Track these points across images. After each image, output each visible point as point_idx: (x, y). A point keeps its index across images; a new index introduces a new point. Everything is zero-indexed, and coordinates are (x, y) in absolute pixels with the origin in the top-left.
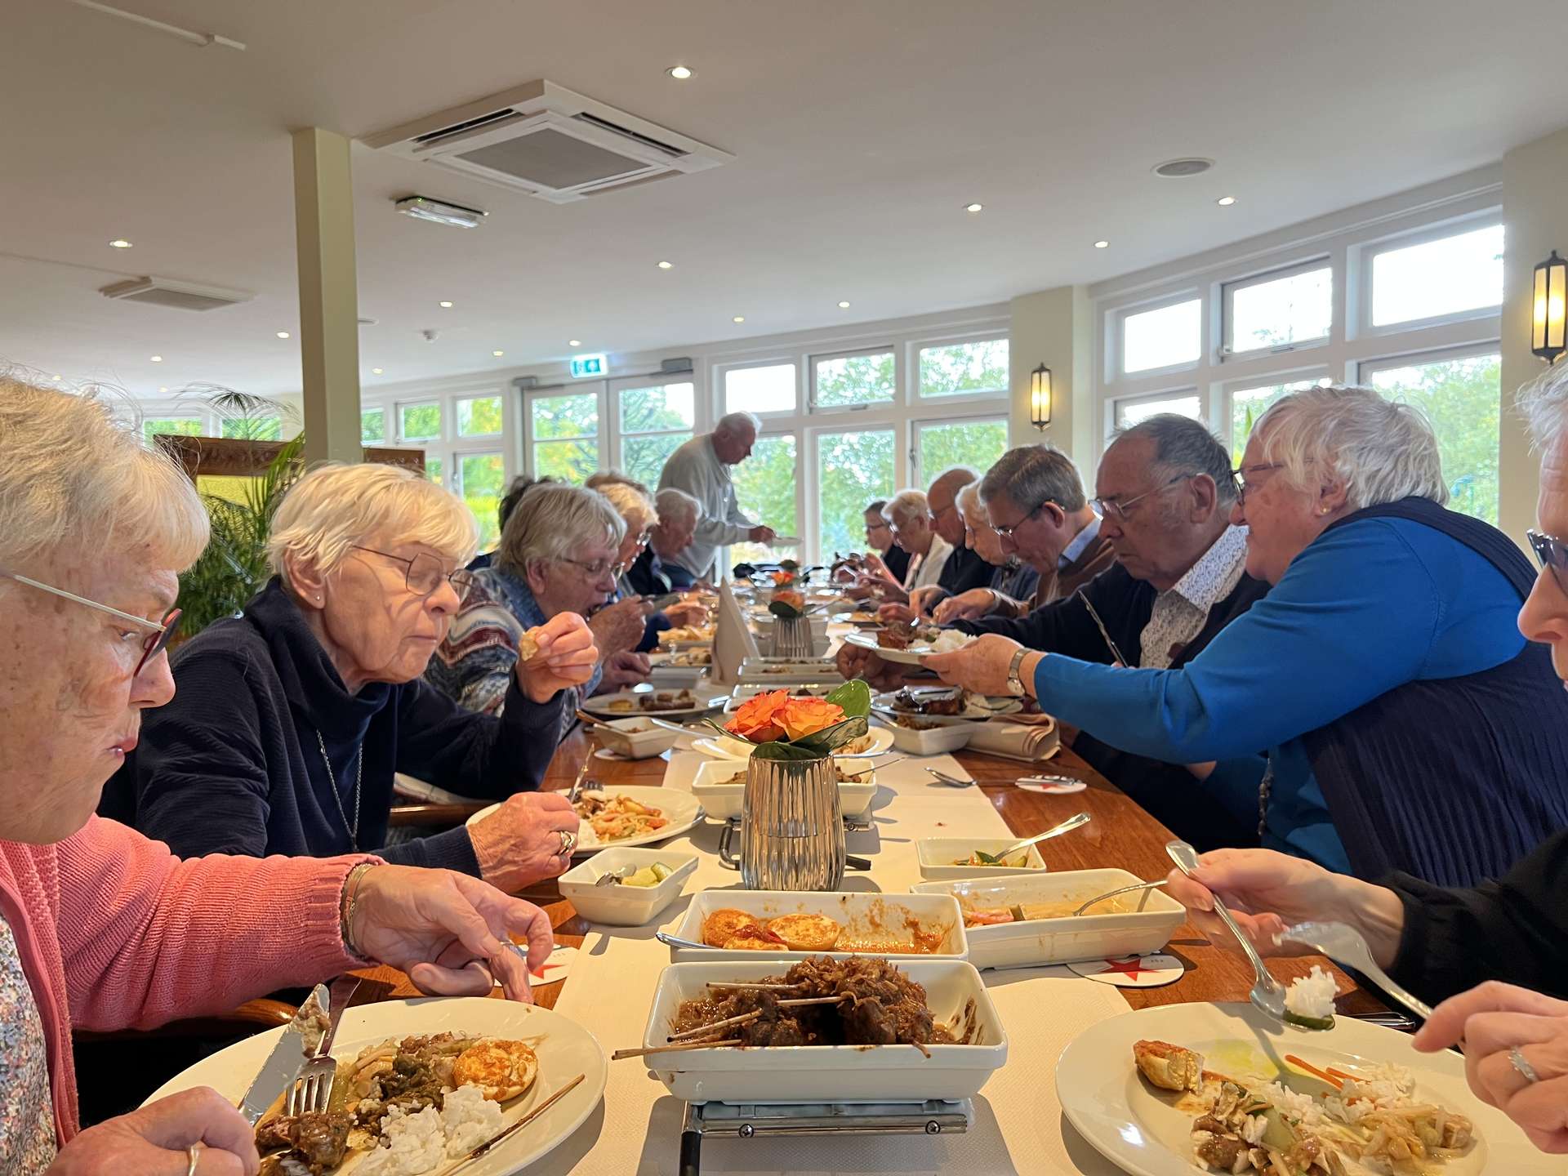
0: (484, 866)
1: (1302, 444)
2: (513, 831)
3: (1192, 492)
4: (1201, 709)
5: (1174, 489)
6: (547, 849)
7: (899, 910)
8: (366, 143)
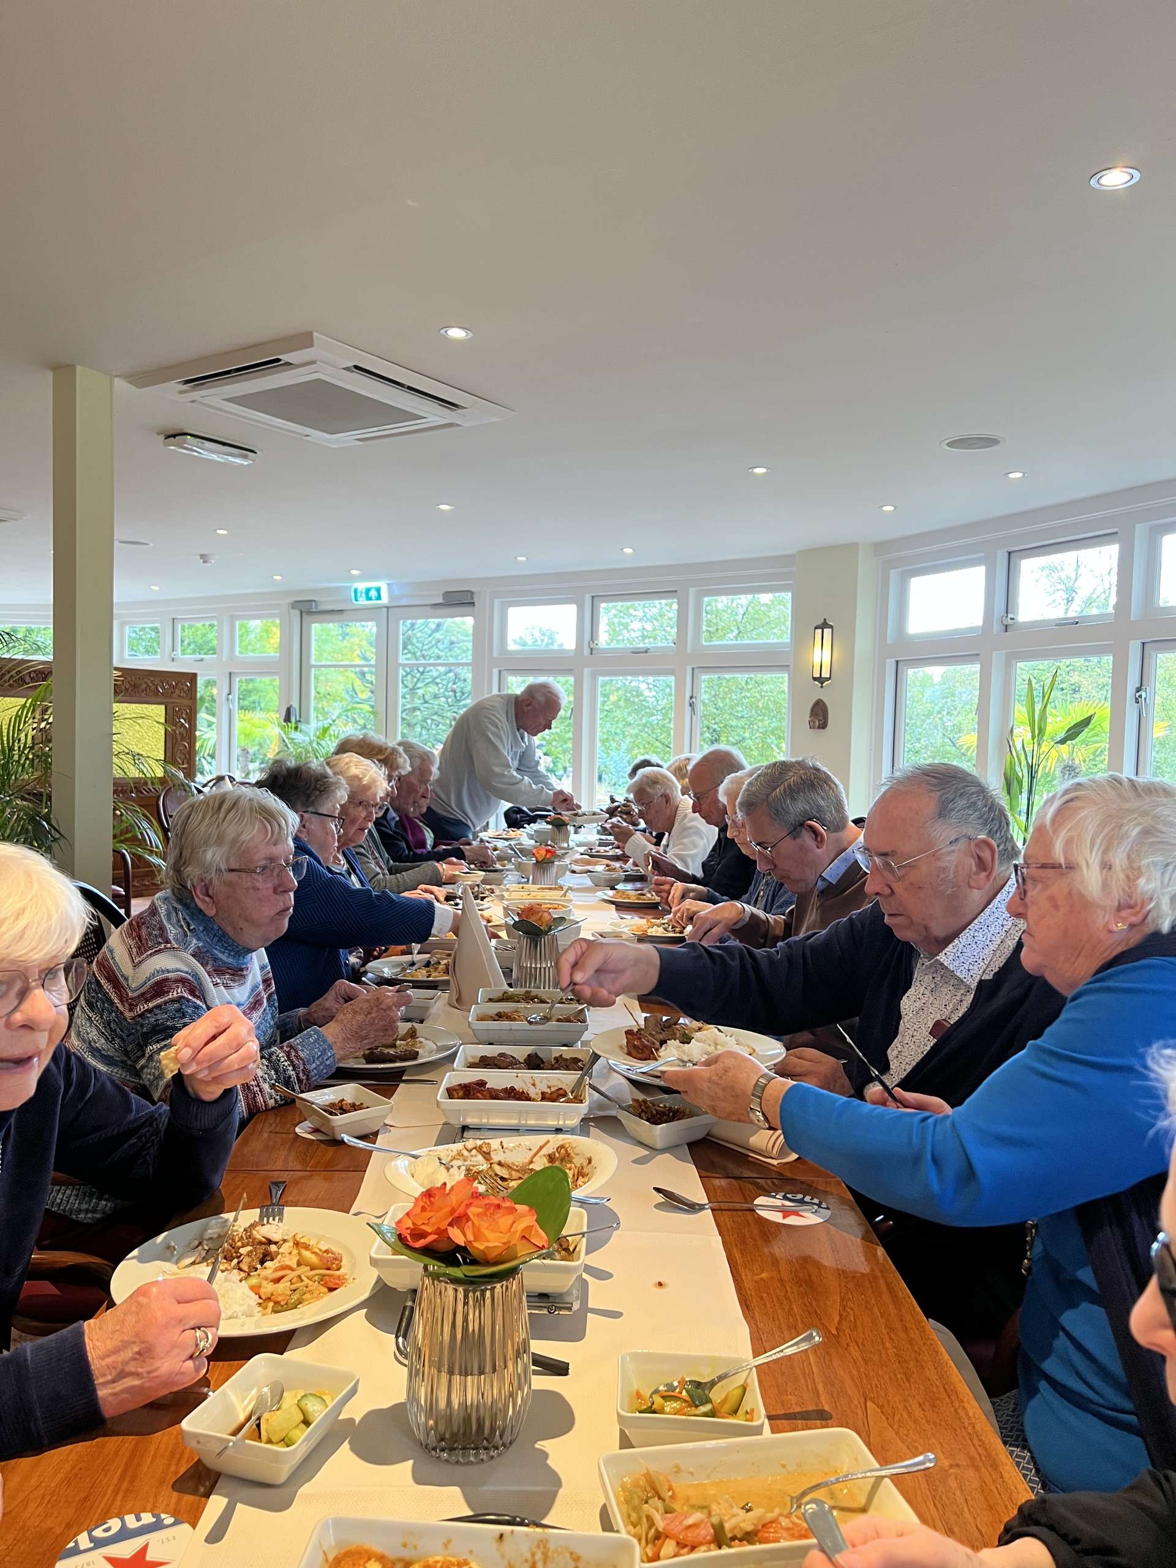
0: (101, 1380)
1: (1099, 848)
2: (137, 1334)
3: (972, 856)
4: (969, 1174)
5: (953, 851)
6: (178, 1354)
7: (568, 1555)
8: (131, 383)
